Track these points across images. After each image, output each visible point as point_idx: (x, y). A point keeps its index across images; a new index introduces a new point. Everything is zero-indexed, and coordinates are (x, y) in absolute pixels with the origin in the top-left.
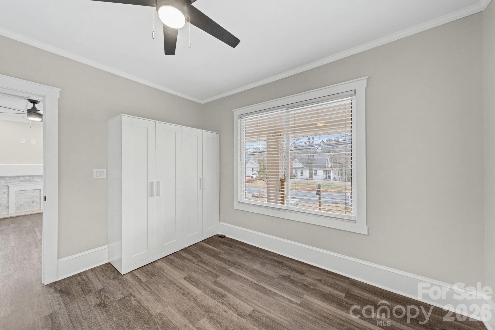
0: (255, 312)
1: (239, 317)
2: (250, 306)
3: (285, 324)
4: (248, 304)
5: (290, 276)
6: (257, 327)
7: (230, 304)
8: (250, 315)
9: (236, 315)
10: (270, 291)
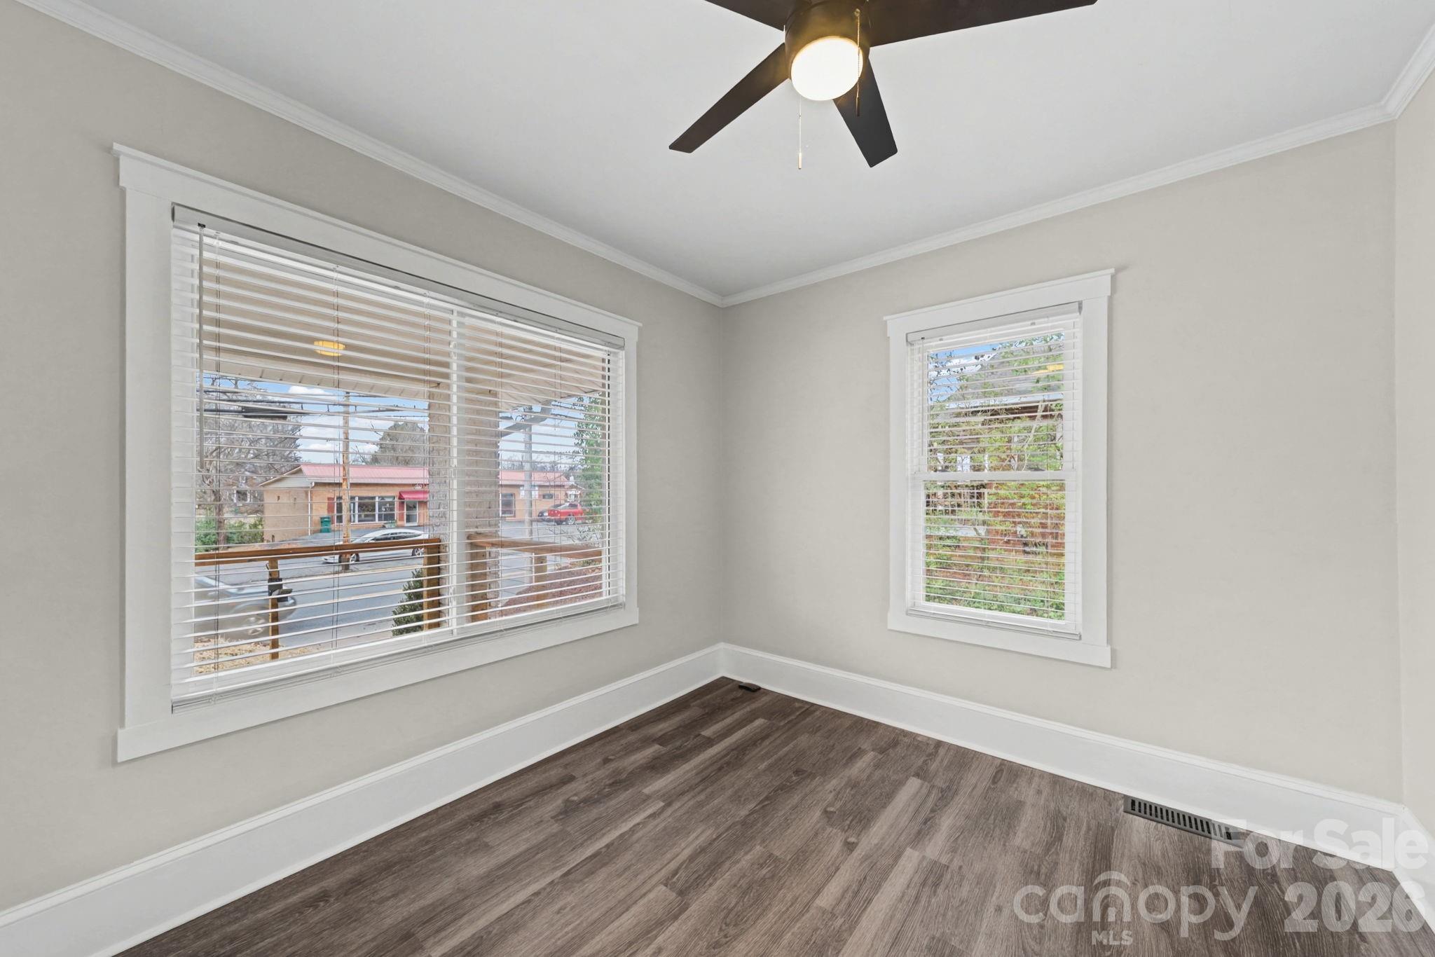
0: (675, 883)
1: (684, 916)
2: (650, 891)
3: (712, 834)
4: (645, 894)
5: (567, 801)
6: (715, 880)
7: (630, 944)
8: (681, 893)
9: (676, 924)
10: (608, 846)
